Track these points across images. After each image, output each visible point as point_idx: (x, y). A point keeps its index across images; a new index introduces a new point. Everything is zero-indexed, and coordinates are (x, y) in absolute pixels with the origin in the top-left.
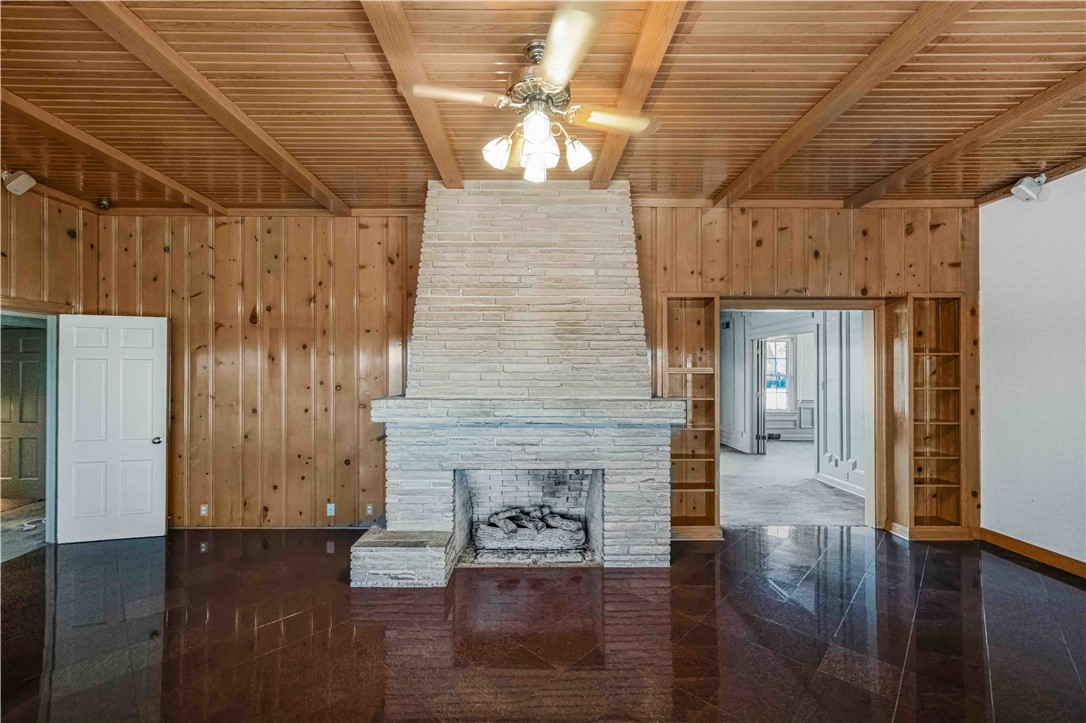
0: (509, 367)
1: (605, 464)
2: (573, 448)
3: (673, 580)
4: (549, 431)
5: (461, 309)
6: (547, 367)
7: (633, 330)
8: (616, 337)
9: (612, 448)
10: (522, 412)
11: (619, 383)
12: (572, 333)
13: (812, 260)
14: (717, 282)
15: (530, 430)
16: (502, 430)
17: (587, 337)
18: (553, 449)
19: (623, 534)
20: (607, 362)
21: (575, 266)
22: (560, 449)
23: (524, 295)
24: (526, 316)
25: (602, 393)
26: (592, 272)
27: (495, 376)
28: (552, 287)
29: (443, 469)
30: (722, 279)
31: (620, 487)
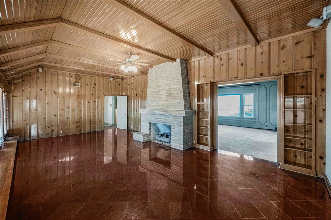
0: (160, 103)
1: (171, 124)
2: (166, 120)
3: (184, 153)
4: (162, 116)
5: (153, 92)
6: (166, 103)
7: (180, 94)
8: (177, 96)
9: (172, 121)
10: (157, 112)
11: (178, 106)
12: (170, 95)
13: (240, 66)
14: (210, 78)
15: (159, 116)
16: (155, 115)
17: (172, 96)
18: (162, 120)
19: (174, 140)
20: (176, 101)
21: (170, 80)
22: (164, 120)
23: (162, 88)
24: (162, 92)
25: (175, 109)
26: (173, 81)
27: (158, 105)
28: (166, 85)
29: (147, 122)
30: (211, 77)
31: (174, 130)
